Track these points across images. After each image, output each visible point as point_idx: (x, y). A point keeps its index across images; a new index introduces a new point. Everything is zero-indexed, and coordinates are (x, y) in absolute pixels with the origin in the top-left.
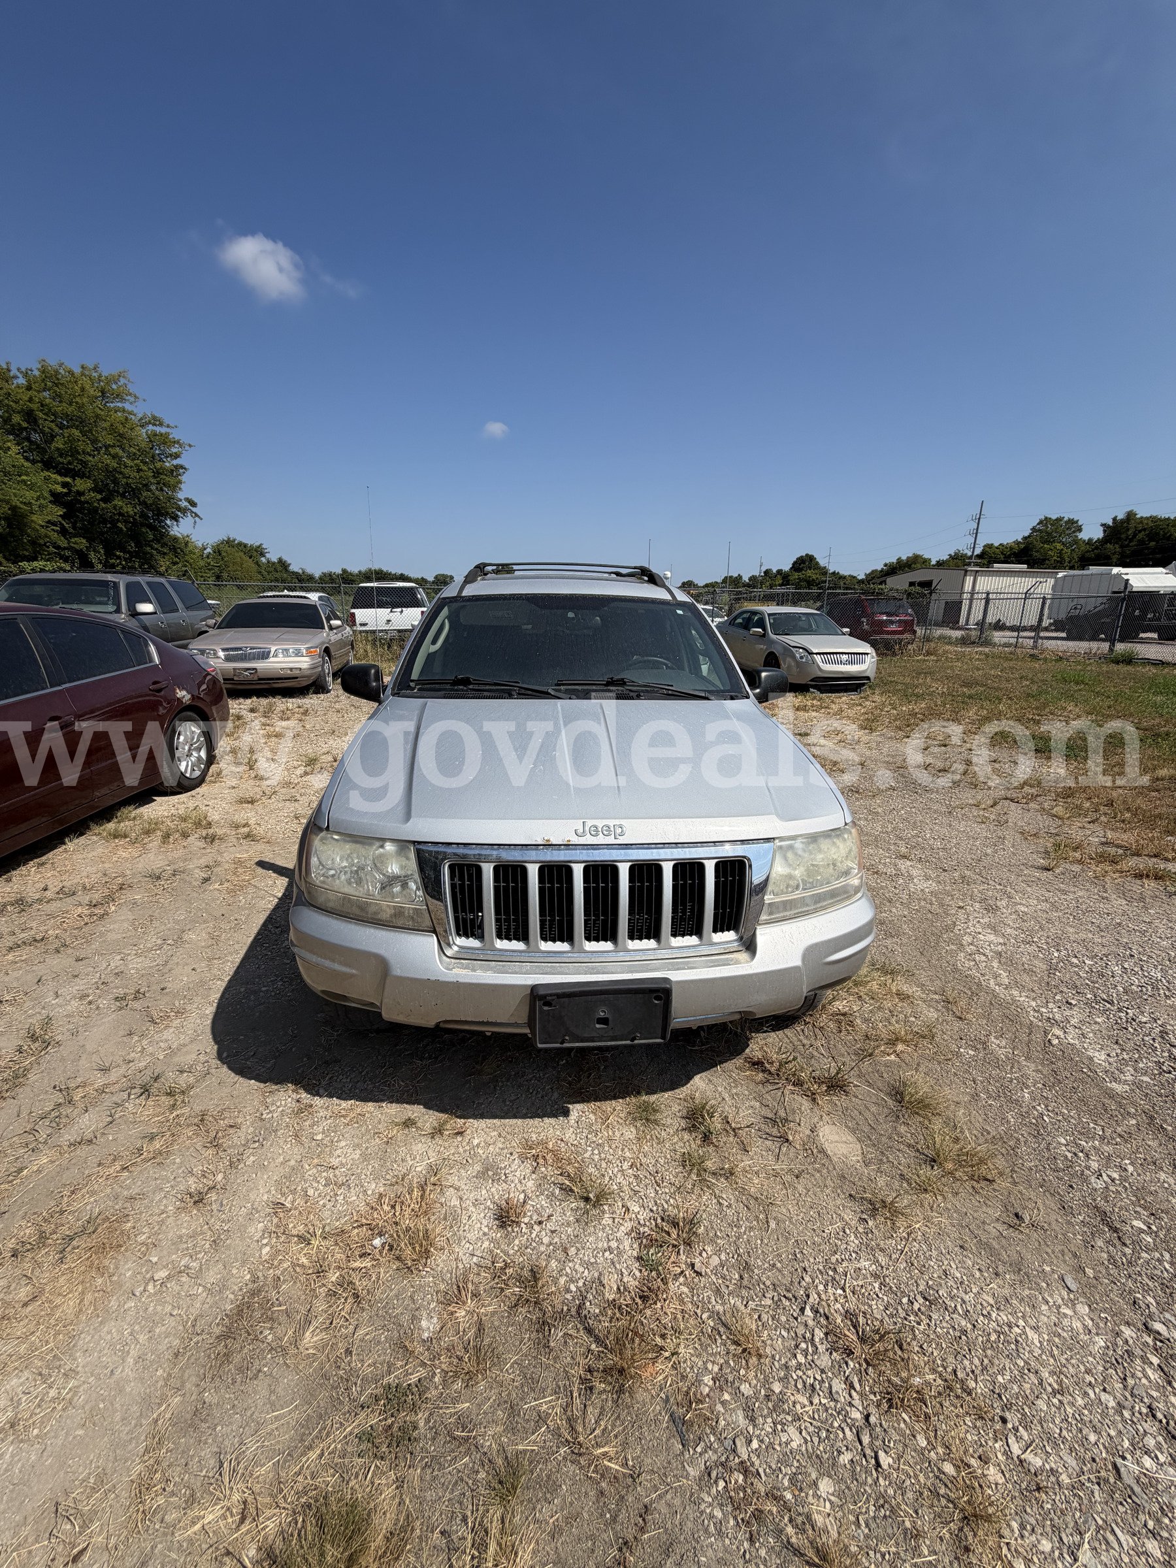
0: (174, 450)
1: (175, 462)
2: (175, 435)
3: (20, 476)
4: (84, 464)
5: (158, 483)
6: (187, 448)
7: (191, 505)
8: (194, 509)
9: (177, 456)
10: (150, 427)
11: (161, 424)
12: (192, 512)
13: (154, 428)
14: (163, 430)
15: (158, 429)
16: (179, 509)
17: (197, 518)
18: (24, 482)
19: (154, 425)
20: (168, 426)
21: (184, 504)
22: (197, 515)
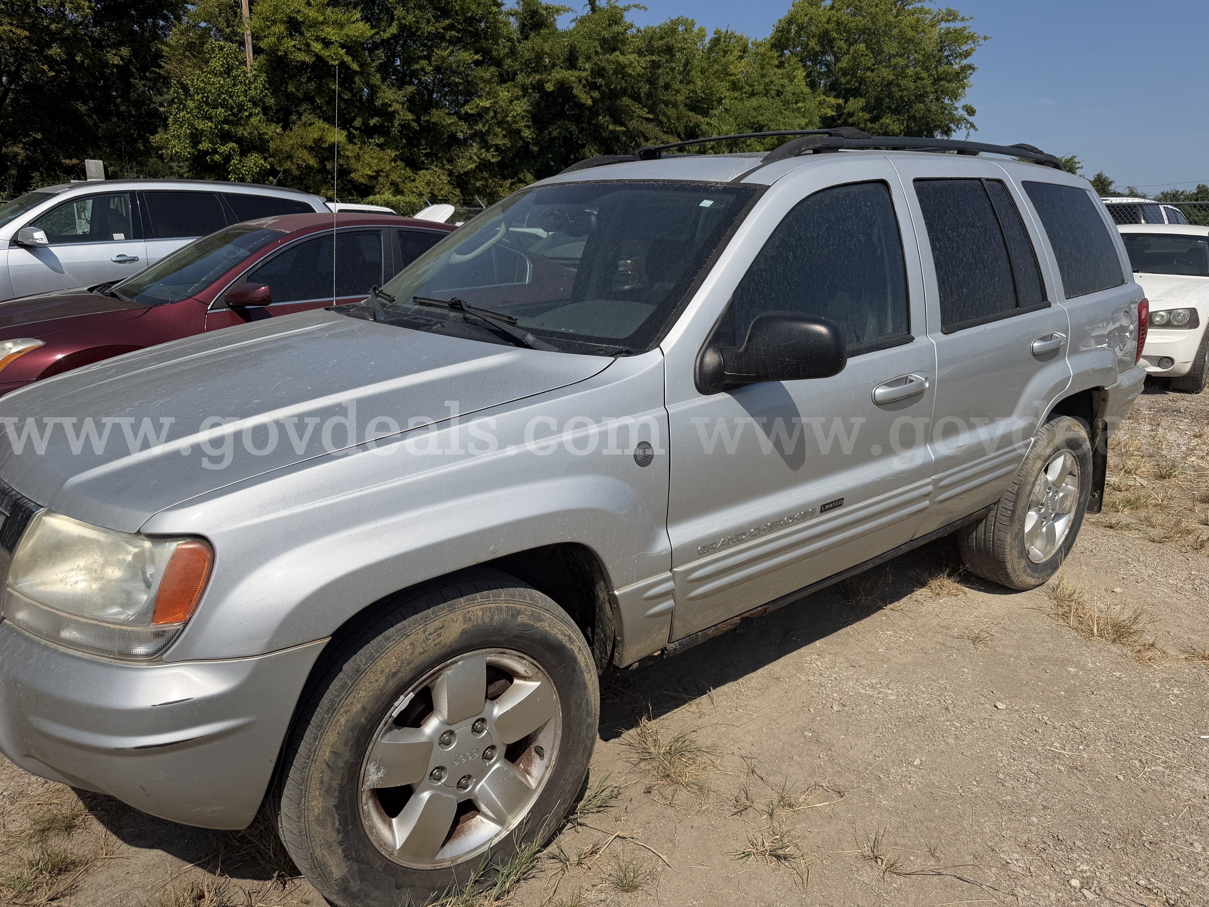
0: (965, 48)
1: (965, 62)
2: (972, 27)
3: (796, 103)
4: (862, 81)
5: (936, 92)
6: (981, 41)
7: (969, 114)
8: (970, 119)
9: (967, 54)
10: (943, 25)
11: (954, 19)
12: (968, 122)
13: (948, 25)
14: (958, 25)
15: (952, 25)
16: (952, 120)
17: (972, 130)
18: (799, 109)
19: (948, 21)
20: (963, 19)
21: (961, 112)
22: (972, 125)
